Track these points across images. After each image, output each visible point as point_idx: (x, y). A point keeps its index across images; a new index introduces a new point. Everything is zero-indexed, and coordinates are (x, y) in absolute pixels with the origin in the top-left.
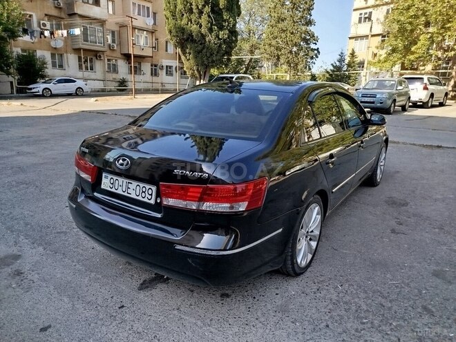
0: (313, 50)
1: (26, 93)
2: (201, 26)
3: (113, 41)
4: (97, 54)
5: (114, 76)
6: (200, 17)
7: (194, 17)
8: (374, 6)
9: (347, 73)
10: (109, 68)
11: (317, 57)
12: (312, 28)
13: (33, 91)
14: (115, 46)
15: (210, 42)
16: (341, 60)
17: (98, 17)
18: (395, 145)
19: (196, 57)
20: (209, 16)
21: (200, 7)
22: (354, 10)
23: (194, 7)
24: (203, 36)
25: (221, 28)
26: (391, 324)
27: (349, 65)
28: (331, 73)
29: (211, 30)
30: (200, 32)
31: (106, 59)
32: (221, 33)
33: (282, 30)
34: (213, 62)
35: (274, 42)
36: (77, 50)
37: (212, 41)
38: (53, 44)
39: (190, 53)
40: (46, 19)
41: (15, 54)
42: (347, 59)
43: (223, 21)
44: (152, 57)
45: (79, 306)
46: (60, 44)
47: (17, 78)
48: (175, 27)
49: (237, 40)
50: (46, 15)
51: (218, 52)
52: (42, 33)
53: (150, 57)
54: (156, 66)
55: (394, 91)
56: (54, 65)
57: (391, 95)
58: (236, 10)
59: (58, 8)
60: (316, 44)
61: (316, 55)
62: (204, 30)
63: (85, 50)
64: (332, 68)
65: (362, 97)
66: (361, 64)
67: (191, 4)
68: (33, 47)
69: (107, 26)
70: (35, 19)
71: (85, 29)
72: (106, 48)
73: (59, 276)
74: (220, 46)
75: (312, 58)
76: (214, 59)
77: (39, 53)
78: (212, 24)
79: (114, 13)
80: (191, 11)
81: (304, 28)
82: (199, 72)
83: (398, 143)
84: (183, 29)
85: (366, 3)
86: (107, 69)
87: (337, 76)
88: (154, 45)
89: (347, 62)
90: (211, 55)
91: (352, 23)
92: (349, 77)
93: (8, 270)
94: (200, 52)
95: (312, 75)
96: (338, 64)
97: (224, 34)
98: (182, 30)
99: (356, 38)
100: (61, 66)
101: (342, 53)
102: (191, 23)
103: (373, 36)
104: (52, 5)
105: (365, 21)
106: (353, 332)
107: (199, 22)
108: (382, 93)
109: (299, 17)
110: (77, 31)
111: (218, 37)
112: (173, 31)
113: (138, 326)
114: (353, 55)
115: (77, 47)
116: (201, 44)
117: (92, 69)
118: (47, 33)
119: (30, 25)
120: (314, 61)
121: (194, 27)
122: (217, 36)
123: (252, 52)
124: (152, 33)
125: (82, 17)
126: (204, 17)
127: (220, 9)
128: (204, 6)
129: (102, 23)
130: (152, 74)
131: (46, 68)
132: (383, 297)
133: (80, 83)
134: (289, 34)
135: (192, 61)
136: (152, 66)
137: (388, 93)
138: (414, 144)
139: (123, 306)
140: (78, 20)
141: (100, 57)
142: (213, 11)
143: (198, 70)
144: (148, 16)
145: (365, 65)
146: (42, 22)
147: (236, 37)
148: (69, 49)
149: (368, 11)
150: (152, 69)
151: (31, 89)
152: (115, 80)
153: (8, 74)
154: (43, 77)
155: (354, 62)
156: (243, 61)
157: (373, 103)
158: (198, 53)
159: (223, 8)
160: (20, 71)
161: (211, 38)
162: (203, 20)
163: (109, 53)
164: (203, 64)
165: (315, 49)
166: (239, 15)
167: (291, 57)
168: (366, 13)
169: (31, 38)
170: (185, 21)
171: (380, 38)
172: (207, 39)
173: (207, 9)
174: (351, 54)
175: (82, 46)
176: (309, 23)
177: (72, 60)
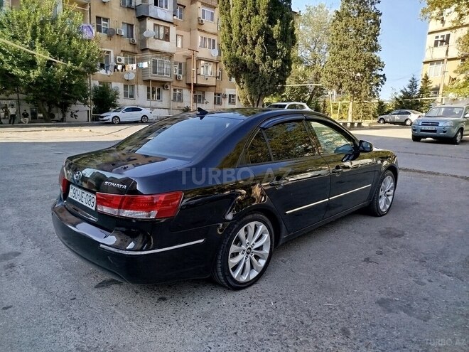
0: (378, 76)
1: (99, 120)
2: (254, 56)
3: (180, 73)
4: (164, 85)
5: (179, 104)
6: (254, 48)
7: (247, 48)
8: (451, 29)
9: (419, 99)
10: (175, 97)
11: (383, 84)
12: (377, 54)
13: (104, 119)
14: (181, 76)
15: (263, 71)
16: (413, 85)
17: (167, 51)
18: (433, 176)
19: (249, 86)
20: (263, 47)
21: (254, 38)
22: (430, 33)
23: (248, 38)
24: (257, 66)
25: (274, 57)
26: (298, 339)
27: (422, 91)
28: (401, 100)
29: (264, 60)
30: (253, 62)
31: (172, 89)
32: (274, 62)
33: (344, 57)
34: (266, 90)
35: (335, 70)
36: (146, 82)
37: (265, 70)
38: (126, 77)
39: (244, 83)
40: (122, 54)
41: (92, 86)
42: (420, 85)
43: (276, 50)
44: (215, 86)
45: (42, 294)
46: (132, 77)
47: (92, 107)
48: (230, 58)
49: (290, 69)
50: (122, 51)
51: (270, 81)
52: (116, 67)
53: (213, 86)
54: (219, 95)
55: (461, 119)
56: (126, 95)
57: (456, 123)
58: (290, 39)
59: (133, 44)
60: (382, 70)
61: (382, 82)
62: (257, 60)
63: (153, 81)
64: (402, 94)
65: (423, 125)
66: (436, 90)
67: (245, 36)
68: (109, 79)
69: (175, 59)
70: (112, 55)
71: (155, 62)
72: (172, 79)
73: (40, 271)
74: (273, 75)
75: (377, 85)
76: (267, 87)
77: (114, 85)
78: (265, 55)
79: (182, 47)
80: (245, 42)
81: (368, 54)
82: (253, 101)
83: (438, 174)
84: (238, 59)
85: (443, 26)
86: (172, 98)
87: (408, 102)
88: (218, 75)
89: (419, 88)
90: (264, 83)
91: (427, 47)
92: (421, 104)
93: (5, 263)
94: (253, 81)
95: (379, 102)
96: (408, 90)
97: (277, 63)
98: (236, 60)
99: (431, 62)
100: (132, 97)
101: (413, 79)
102: (246, 53)
103: (449, 60)
104: (128, 43)
105: (441, 45)
106: (257, 341)
107: (252, 53)
108: (446, 121)
109: (363, 43)
110: (145, 65)
111: (272, 67)
112: (228, 62)
113: (76, 315)
114: (426, 80)
115: (146, 78)
116: (254, 73)
117: (159, 98)
118: (120, 67)
119: (108, 61)
120: (379, 88)
121: (248, 58)
122: (270, 65)
123: (317, 80)
124: (217, 63)
125: (152, 51)
126: (258, 47)
127: (274, 39)
128: (258, 37)
129: (171, 56)
130: (215, 103)
131: (118, 98)
132: (310, 316)
133: (145, 112)
134: (351, 61)
135: (245, 90)
136: (215, 94)
137: (453, 121)
138: (456, 176)
139: (75, 299)
140: (149, 55)
141: (167, 87)
142: (266, 41)
143: (251, 98)
144: (214, 48)
145: (441, 91)
146: (118, 57)
147: (290, 66)
148: (140, 81)
149: (445, 33)
150: (215, 98)
151: (102, 117)
152: (179, 108)
153: (86, 104)
154: (114, 106)
155: (427, 88)
156: (307, 89)
157: (435, 131)
158: (252, 83)
159: (277, 39)
160: (96, 101)
161: (264, 68)
162: (256, 50)
163: (175, 83)
164: (256, 93)
165: (381, 76)
166: (294, 44)
167: (354, 84)
168: (443, 36)
169: (106, 72)
170: (239, 52)
171: (459, 62)
172: (260, 69)
173: (261, 40)
174: (423, 79)
175: (150, 77)
176: (375, 49)
177: (141, 90)
